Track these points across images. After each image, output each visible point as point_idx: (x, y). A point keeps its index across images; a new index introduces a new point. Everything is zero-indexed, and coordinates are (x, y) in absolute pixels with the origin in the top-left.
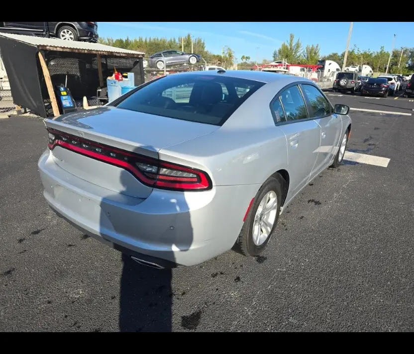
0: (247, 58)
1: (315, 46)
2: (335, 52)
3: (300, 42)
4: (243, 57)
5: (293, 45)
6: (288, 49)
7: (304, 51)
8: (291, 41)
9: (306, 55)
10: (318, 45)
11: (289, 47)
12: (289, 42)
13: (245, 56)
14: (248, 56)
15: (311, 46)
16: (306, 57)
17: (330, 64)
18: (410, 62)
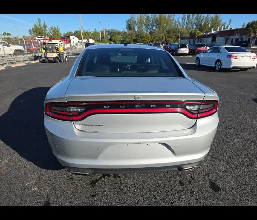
0: (8, 34)
1: (56, 27)
2: (70, 31)
3: (46, 24)
4: (4, 34)
5: (42, 25)
6: (39, 28)
7: (50, 30)
8: (40, 23)
9: (52, 32)
10: (57, 26)
11: (40, 27)
12: (38, 24)
13: (6, 33)
14: (9, 33)
15: (53, 27)
16: (52, 34)
17: (73, 38)
18: (109, 37)
